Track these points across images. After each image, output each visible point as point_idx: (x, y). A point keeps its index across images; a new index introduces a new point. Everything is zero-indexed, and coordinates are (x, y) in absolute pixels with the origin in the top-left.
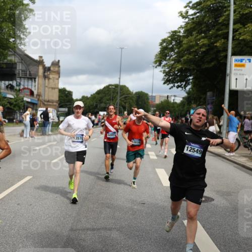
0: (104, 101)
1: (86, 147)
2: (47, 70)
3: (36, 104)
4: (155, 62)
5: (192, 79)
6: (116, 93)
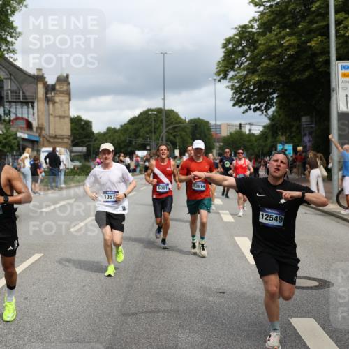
0: (141, 134)
1: (124, 209)
2: (50, 89)
3: (37, 142)
4: (218, 73)
6: (159, 122)
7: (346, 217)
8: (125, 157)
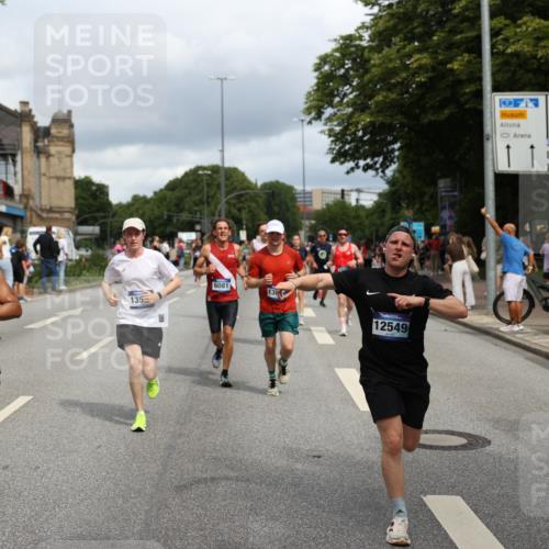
0: (187, 206)
1: (162, 320)
3: (22, 218)
4: (308, 111)
5: (399, 149)
6: (215, 188)
7: (508, 337)
8: (161, 242)
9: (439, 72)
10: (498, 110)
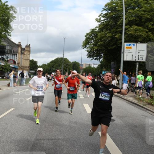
0: (55, 67)
3: (17, 68)
4: (83, 46)
5: (103, 55)
6: (61, 63)
7: (123, 97)
8: (48, 75)
9: (113, 38)
10: (125, 46)
